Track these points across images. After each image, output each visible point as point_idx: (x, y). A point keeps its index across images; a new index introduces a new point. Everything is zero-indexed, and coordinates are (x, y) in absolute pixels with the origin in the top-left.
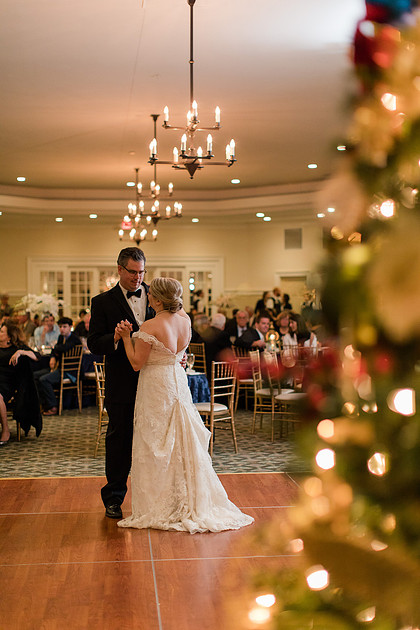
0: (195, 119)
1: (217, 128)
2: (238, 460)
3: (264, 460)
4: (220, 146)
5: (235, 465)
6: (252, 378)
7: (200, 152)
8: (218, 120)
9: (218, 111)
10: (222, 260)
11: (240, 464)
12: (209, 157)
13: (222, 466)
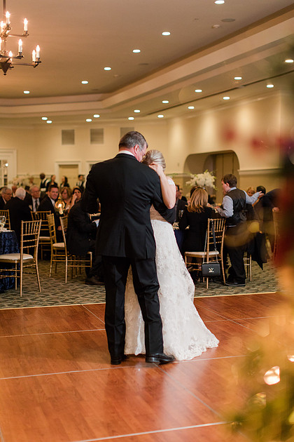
0: (8, 26)
1: (24, 36)
2: (42, 297)
3: (62, 296)
4: (29, 49)
5: (41, 301)
6: (49, 236)
7: (11, 54)
8: (26, 29)
9: (26, 22)
10: (15, 152)
11: (45, 299)
12: (20, 57)
13: (30, 301)
